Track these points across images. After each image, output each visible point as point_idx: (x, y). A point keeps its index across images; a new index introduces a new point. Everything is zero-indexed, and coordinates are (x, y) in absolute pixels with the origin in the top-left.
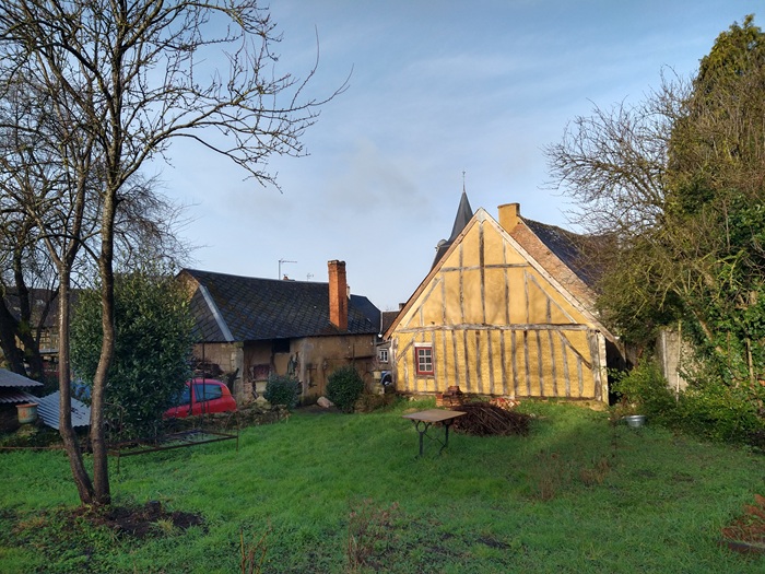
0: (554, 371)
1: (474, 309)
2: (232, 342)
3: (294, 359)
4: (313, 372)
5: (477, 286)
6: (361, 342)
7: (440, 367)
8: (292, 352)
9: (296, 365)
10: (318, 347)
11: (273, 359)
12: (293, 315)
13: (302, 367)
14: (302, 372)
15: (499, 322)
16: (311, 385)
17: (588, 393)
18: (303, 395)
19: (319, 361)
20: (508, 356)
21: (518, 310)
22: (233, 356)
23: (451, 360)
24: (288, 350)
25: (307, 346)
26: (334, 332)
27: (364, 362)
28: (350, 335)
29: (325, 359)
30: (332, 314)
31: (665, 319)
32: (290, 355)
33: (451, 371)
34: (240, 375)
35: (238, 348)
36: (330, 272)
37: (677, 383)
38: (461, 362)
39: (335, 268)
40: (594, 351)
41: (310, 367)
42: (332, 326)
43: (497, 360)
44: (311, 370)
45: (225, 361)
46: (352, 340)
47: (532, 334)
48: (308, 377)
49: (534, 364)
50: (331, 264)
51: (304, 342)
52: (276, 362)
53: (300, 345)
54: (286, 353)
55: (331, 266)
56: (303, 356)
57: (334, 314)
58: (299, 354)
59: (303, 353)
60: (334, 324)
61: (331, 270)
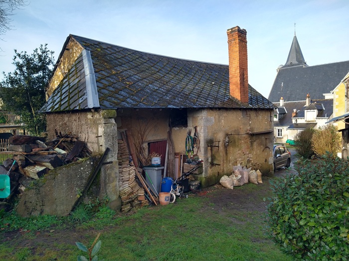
2: (96, 110)
3: (192, 135)
4: (215, 149)
6: (260, 117)
8: (190, 126)
9: (195, 141)
10: (219, 121)
11: (170, 134)
12: (190, 87)
13: (202, 144)
14: (202, 150)
16: (212, 164)
18: (203, 175)
19: (220, 137)
22: (101, 130)
24: (185, 124)
25: (207, 120)
26: (235, 106)
27: (263, 138)
28: (251, 109)
29: (227, 135)
30: (232, 87)
32: (187, 130)
34: (113, 158)
35: (108, 118)
36: (229, 42)
39: (236, 36)
41: (210, 143)
42: (232, 100)
44: (211, 147)
45: (92, 137)
46: (253, 114)
48: (209, 155)
50: (231, 32)
51: (204, 115)
52: (174, 137)
53: (199, 118)
54: (184, 128)
55: (230, 35)
56: (202, 131)
57: (234, 86)
58: (198, 129)
59: (203, 128)
60: (234, 98)
61: (231, 38)
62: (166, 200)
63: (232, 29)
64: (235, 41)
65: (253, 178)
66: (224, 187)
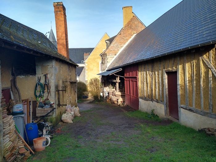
3: (42, 81)
6: (73, 71)
10: (60, 71)
14: (53, 94)
16: (60, 105)
18: (54, 116)
19: (61, 83)
25: (55, 69)
27: (74, 85)
29: (63, 82)
30: (59, 47)
32: (36, 77)
36: (56, 12)
39: (61, 9)
41: (57, 88)
48: (57, 98)
50: (57, 5)
51: (54, 64)
53: (49, 67)
54: (31, 76)
55: (56, 7)
56: (53, 77)
57: (61, 46)
58: (49, 76)
59: (53, 75)
60: (61, 55)
61: (58, 10)
62: (43, 145)
63: (58, 3)
64: (61, 13)
65: (77, 112)
66: (65, 123)
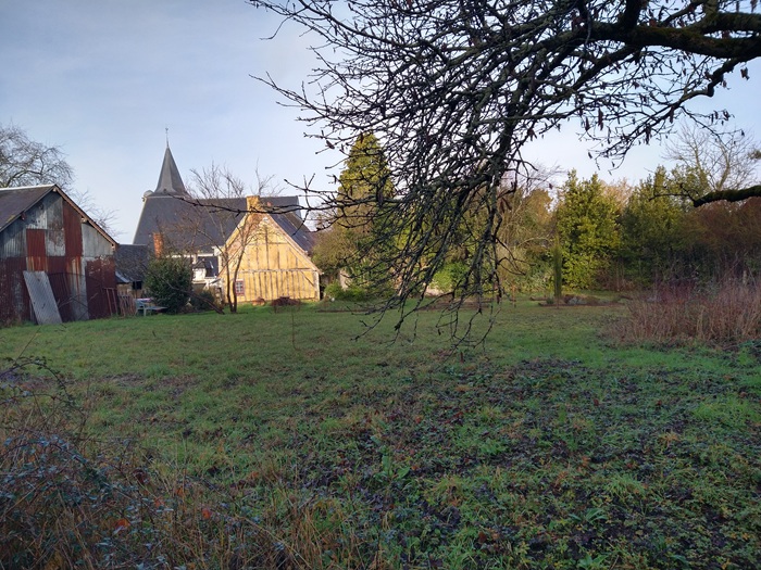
0: (299, 289)
1: (264, 263)
5: (265, 252)
7: (247, 291)
15: (276, 268)
17: (312, 296)
20: (280, 284)
21: (283, 263)
23: (253, 286)
31: (340, 266)
32: (142, 290)
33: (253, 292)
37: (344, 287)
38: (258, 287)
40: (315, 279)
43: (274, 286)
47: (290, 274)
49: (291, 287)
